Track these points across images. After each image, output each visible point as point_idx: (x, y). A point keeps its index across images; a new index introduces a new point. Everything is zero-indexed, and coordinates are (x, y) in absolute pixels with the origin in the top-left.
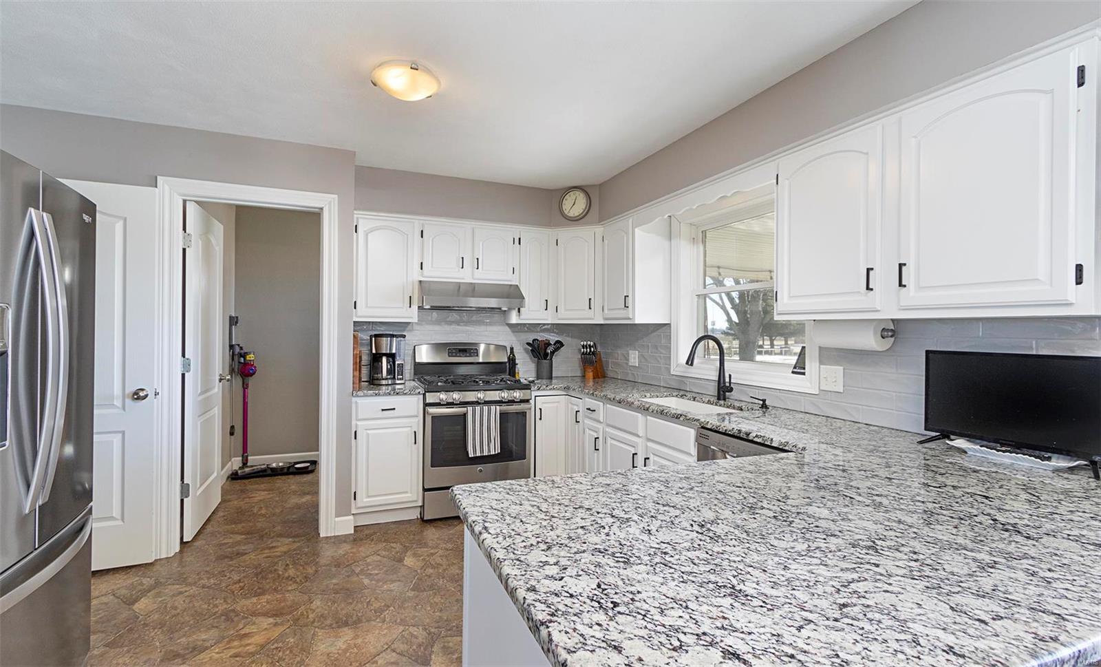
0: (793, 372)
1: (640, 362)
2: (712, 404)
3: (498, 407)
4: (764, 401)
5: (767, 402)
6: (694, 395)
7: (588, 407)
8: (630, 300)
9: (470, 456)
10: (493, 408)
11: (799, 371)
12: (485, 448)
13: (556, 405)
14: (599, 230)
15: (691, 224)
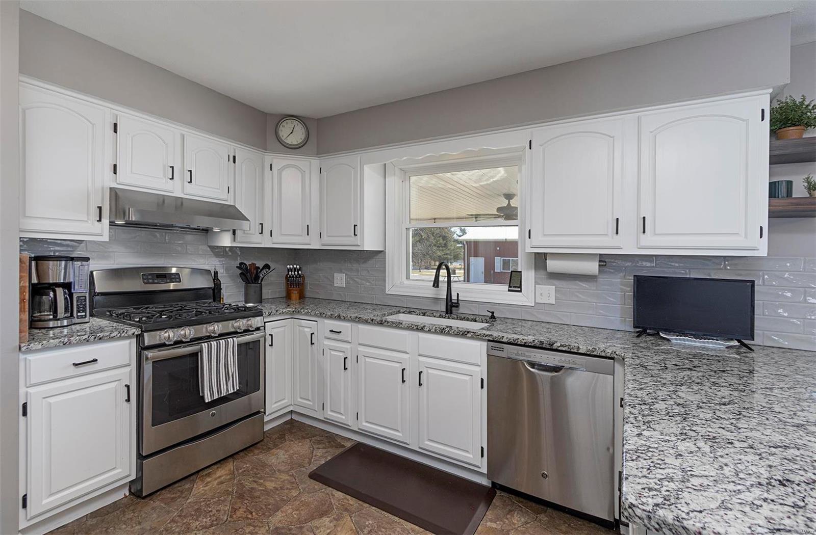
0: (509, 291)
1: (347, 282)
2: (444, 318)
3: (235, 339)
4: (493, 313)
5: (494, 314)
6: (424, 311)
7: (331, 329)
8: (357, 228)
9: (207, 401)
10: (230, 340)
11: (514, 289)
12: (223, 388)
13: (282, 329)
14: (315, 162)
15: (401, 169)
